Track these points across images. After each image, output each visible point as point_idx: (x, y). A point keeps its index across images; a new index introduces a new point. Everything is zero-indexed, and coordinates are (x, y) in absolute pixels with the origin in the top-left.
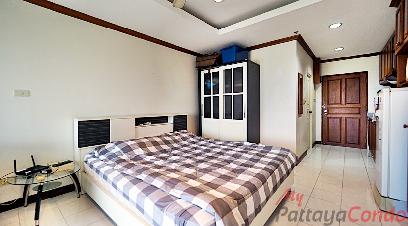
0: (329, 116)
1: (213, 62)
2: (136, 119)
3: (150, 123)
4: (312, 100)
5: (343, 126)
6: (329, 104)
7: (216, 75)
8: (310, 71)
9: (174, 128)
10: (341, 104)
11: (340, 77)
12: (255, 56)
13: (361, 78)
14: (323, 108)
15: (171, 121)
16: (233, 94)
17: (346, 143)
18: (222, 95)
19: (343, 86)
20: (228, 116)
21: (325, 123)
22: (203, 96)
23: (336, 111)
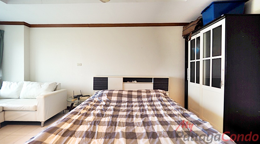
2: (124, 78)
3: (136, 81)
9: (154, 87)
16: (211, 58)
22: (189, 61)
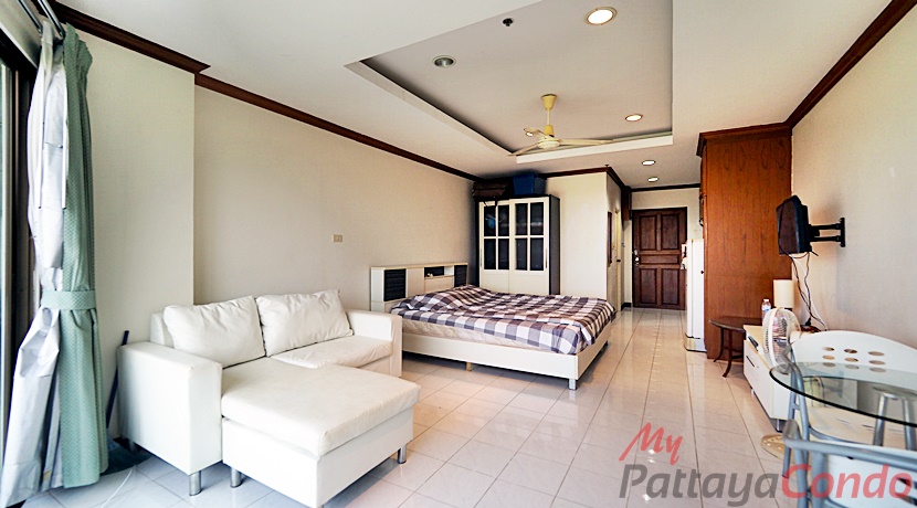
0: (641, 266)
1: (501, 193)
2: (425, 269)
4: (620, 244)
5: (659, 280)
6: (641, 250)
7: (505, 209)
8: (618, 206)
9: (456, 281)
10: (656, 249)
11: (655, 213)
12: (553, 184)
13: (679, 215)
14: (633, 255)
15: (450, 272)
16: (529, 237)
17: (663, 303)
18: (512, 237)
19: (659, 226)
20: (521, 266)
21: (637, 276)
22: (482, 238)
23: (649, 260)
